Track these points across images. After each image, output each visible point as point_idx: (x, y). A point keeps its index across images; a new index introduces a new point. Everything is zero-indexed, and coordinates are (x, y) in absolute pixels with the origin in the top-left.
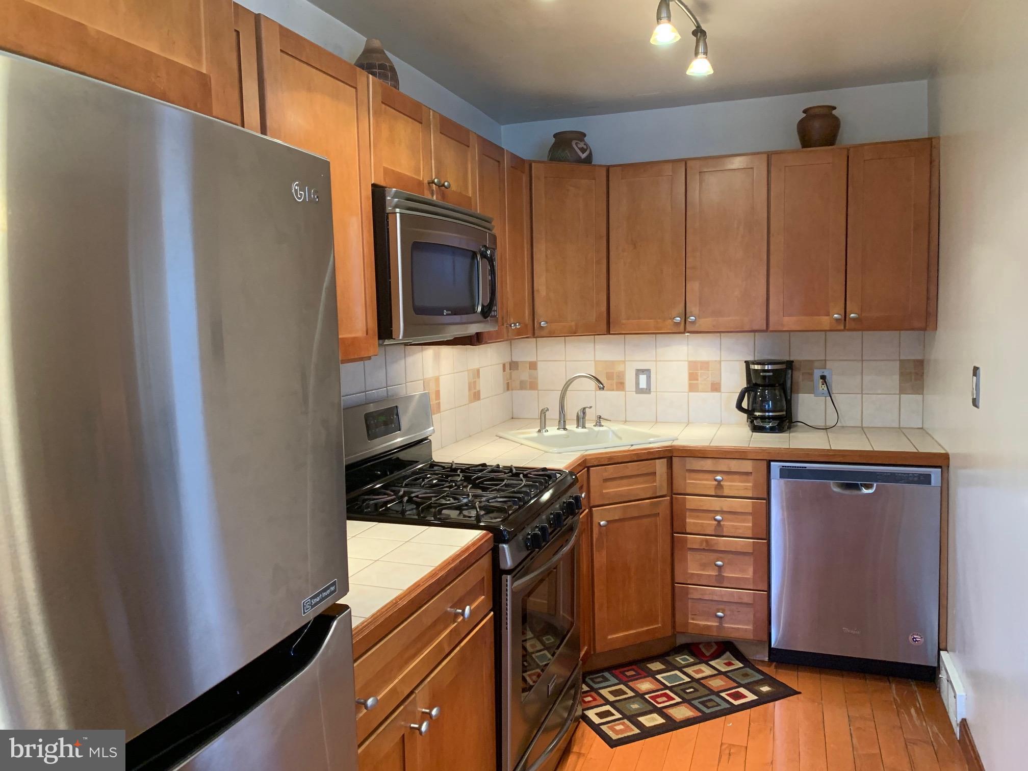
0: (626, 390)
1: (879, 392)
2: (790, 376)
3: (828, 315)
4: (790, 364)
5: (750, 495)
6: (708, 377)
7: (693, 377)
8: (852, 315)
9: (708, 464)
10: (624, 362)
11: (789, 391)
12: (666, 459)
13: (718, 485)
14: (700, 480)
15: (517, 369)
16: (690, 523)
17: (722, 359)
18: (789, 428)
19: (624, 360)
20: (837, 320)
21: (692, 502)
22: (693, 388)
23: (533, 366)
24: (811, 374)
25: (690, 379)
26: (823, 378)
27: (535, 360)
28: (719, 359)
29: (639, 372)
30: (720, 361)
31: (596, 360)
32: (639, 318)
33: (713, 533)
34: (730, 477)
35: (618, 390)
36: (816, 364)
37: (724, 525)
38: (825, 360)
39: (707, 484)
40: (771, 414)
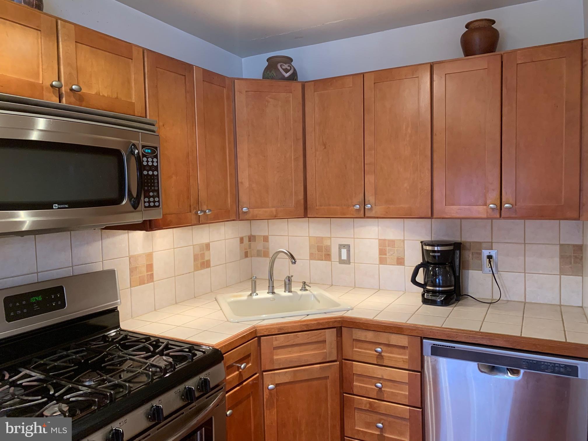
0: (332, 260)
1: (541, 272)
2: (458, 255)
3: (485, 204)
4: (458, 246)
5: (407, 368)
6: (394, 253)
7: (382, 252)
8: (506, 205)
9: (369, 336)
10: (330, 238)
11: (457, 269)
12: (335, 329)
13: (379, 355)
14: (365, 349)
15: (255, 241)
16: (357, 386)
17: (405, 239)
18: (458, 300)
19: (330, 236)
20: (493, 209)
21: (358, 367)
22: (382, 261)
23: (266, 239)
24: (480, 254)
25: (380, 254)
26: (490, 257)
27: (267, 234)
28: (402, 238)
29: (341, 246)
30: (404, 241)
31: (310, 236)
32: (329, 205)
33: (376, 397)
34: (389, 349)
35: (326, 260)
36: (484, 245)
37: (384, 391)
38: (492, 242)
39: (370, 353)
40: (441, 289)
